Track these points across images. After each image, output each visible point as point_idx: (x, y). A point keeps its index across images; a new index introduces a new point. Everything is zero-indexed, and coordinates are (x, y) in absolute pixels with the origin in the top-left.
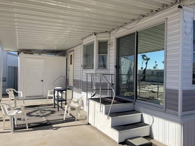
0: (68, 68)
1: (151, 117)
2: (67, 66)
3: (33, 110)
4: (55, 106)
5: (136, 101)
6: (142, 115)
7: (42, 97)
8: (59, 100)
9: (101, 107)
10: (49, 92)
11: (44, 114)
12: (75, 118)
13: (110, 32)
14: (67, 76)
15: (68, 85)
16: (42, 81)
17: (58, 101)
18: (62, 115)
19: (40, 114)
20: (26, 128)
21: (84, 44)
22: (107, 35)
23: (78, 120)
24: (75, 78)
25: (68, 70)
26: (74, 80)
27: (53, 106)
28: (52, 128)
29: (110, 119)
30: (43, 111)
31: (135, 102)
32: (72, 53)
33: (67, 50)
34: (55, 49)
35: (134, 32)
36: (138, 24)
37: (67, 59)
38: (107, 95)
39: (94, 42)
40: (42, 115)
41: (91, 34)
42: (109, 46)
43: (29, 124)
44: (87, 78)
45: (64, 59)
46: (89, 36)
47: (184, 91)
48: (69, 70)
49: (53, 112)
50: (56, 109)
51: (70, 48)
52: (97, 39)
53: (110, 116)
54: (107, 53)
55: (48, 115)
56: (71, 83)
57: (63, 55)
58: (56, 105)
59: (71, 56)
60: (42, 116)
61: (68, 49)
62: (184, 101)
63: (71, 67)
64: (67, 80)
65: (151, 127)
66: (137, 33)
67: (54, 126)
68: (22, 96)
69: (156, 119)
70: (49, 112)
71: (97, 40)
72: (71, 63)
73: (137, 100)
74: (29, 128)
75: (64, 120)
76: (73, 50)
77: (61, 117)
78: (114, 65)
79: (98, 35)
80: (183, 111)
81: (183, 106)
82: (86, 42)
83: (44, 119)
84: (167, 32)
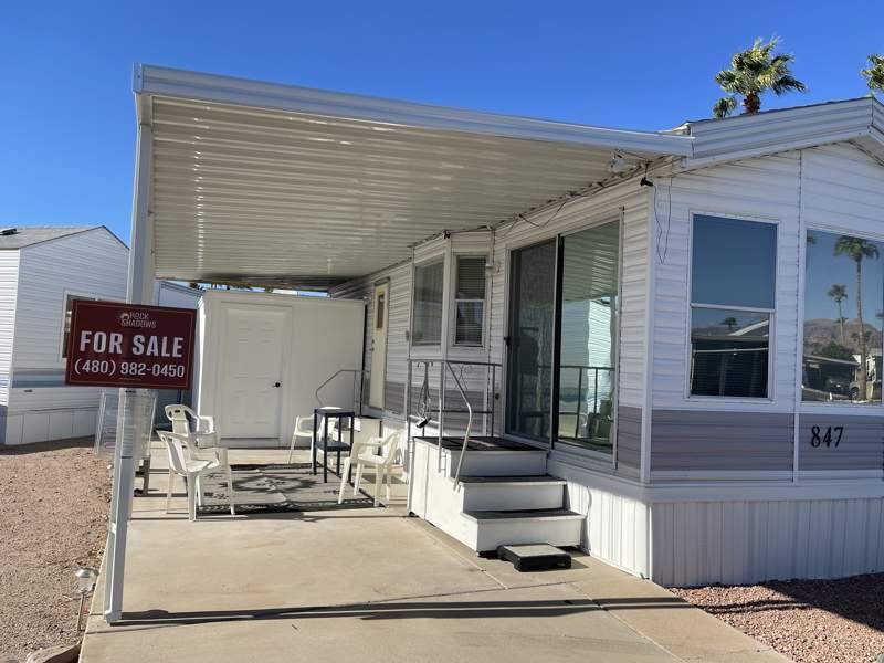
0: (369, 341)
1: (585, 491)
2: (368, 335)
3: (246, 476)
4: (315, 469)
5: (553, 448)
6: (565, 487)
7: (274, 443)
8: (329, 445)
9: (440, 457)
10: (299, 421)
11: (281, 487)
12: (373, 500)
13: (493, 230)
14: (366, 368)
15: (368, 404)
16: (278, 385)
17: (327, 449)
18: (334, 491)
19: (267, 486)
20: (229, 513)
21: (416, 262)
22: (486, 237)
23: (381, 506)
24: (389, 379)
25: (367, 349)
26: (388, 386)
27: (312, 470)
28: (302, 518)
29: (462, 489)
30: (275, 481)
31: (553, 451)
32: (383, 288)
33: (368, 275)
34: (329, 273)
35: (552, 235)
36: (560, 214)
37: (369, 309)
38: (480, 431)
39: (443, 258)
40: (273, 488)
41: (437, 233)
42: (488, 273)
43: (236, 506)
44: (426, 377)
45: (356, 307)
46: (430, 238)
47: (655, 412)
48: (373, 350)
49: (307, 484)
50: (319, 478)
51: (379, 271)
52: (455, 250)
53: (460, 480)
54: (483, 297)
55: (292, 490)
56: (377, 396)
57: (353, 294)
58: (321, 466)
59: (382, 296)
60: (273, 492)
61: (373, 273)
62: (655, 439)
63: (377, 336)
64: (365, 385)
65: (584, 522)
66: (562, 239)
67: (306, 514)
68: (211, 431)
69: (597, 495)
70: (297, 484)
71: (453, 253)
72: (380, 325)
73: (556, 443)
74: (237, 513)
75: (340, 502)
76: (389, 278)
77: (331, 497)
78: (501, 334)
79: (456, 239)
80: (653, 468)
81: (654, 454)
82: (424, 255)
83: (280, 498)
84: (622, 247)
